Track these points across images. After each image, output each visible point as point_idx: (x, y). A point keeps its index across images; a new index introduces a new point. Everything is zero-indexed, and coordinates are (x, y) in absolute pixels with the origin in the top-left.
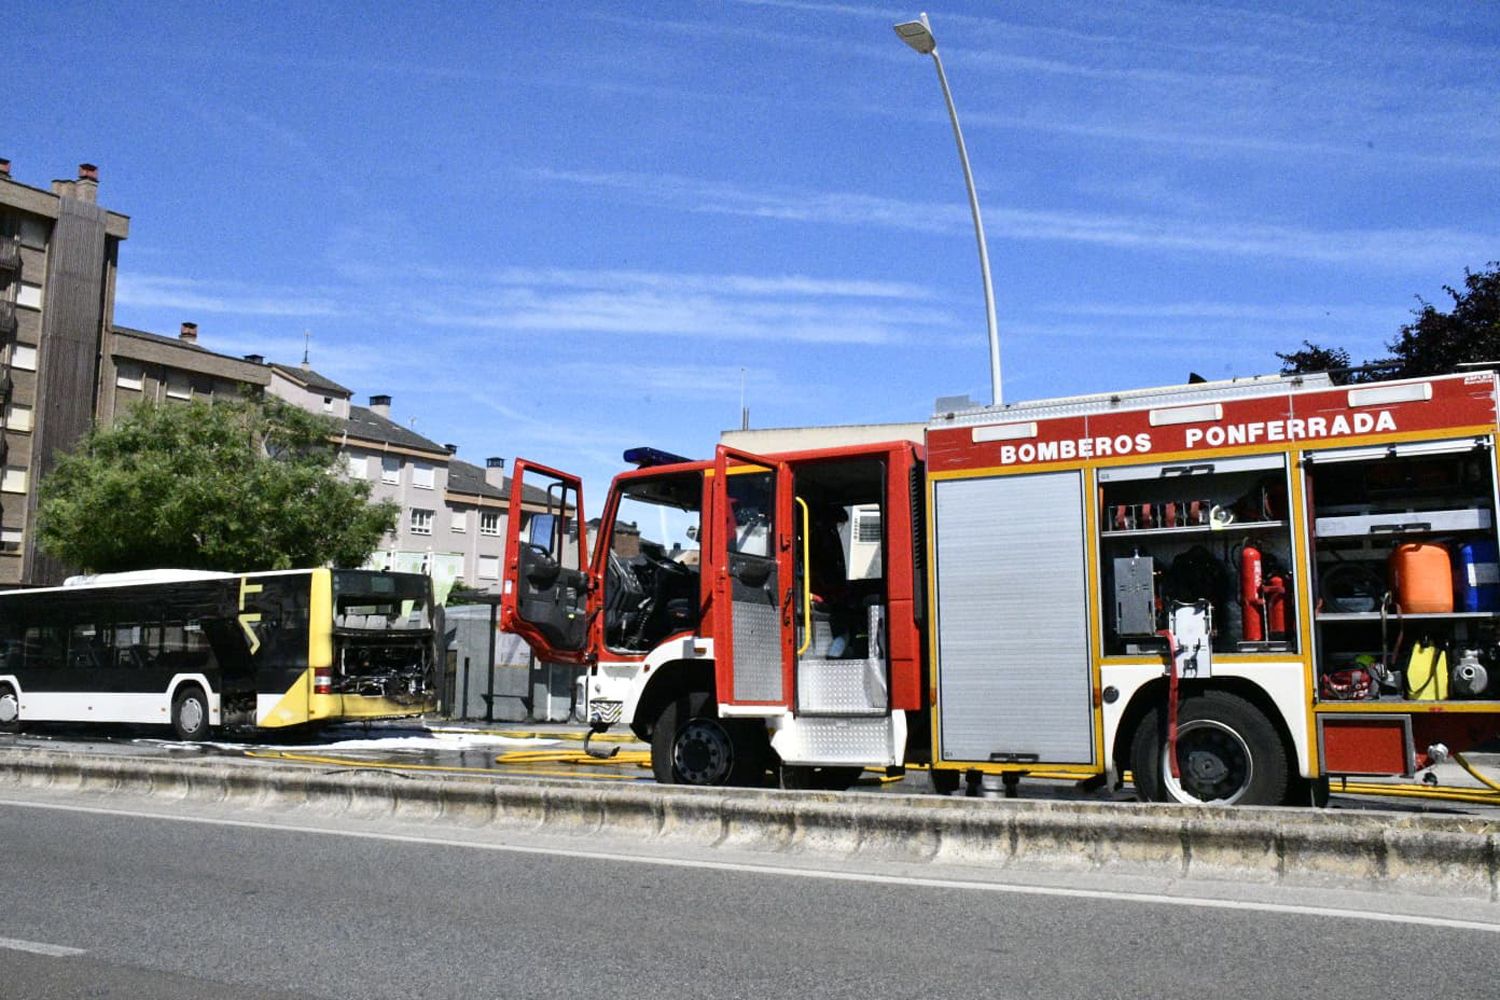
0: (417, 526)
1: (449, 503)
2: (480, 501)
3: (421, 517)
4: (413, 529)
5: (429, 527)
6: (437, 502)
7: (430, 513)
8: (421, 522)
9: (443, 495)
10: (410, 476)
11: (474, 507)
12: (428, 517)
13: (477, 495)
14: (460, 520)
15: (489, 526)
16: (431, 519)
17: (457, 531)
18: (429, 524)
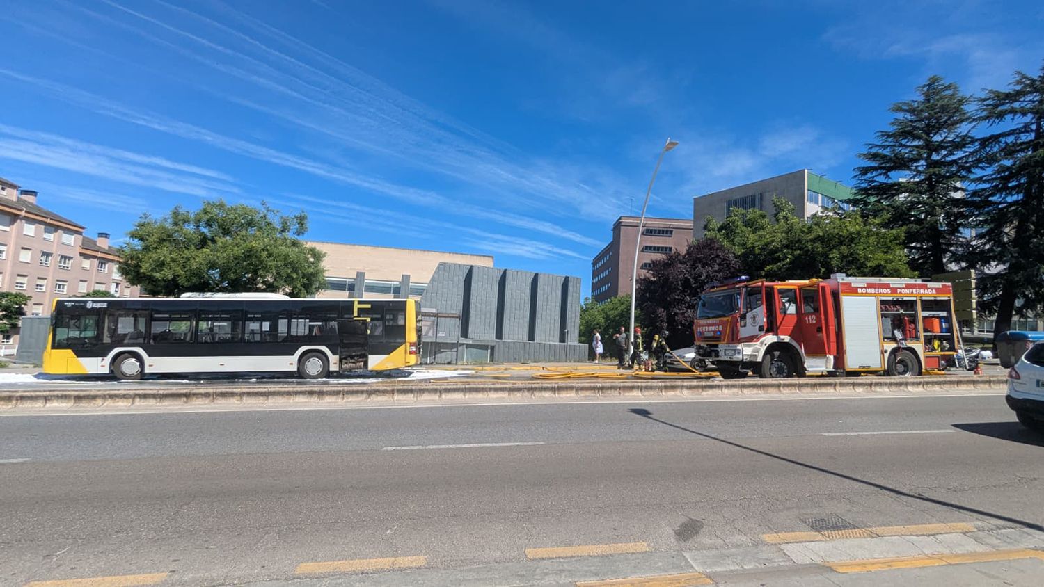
0: (62, 264)
1: (81, 254)
2: (99, 255)
3: (65, 260)
4: (60, 266)
5: (70, 266)
6: (75, 253)
7: (70, 258)
8: (65, 263)
9: (79, 249)
10: (60, 237)
11: (95, 257)
12: (69, 260)
13: (97, 251)
14: (87, 263)
15: (101, 268)
16: (70, 262)
17: (85, 269)
18: (69, 264)
